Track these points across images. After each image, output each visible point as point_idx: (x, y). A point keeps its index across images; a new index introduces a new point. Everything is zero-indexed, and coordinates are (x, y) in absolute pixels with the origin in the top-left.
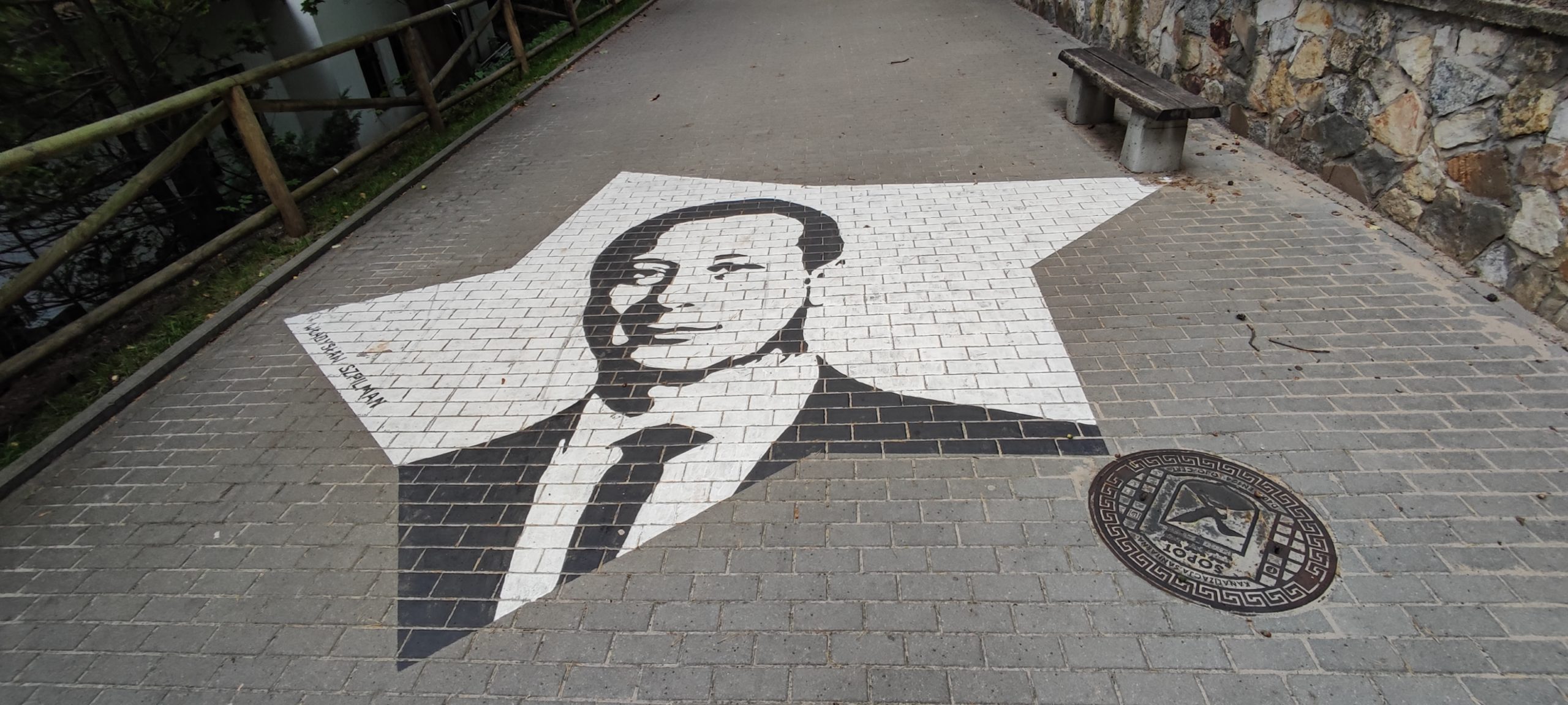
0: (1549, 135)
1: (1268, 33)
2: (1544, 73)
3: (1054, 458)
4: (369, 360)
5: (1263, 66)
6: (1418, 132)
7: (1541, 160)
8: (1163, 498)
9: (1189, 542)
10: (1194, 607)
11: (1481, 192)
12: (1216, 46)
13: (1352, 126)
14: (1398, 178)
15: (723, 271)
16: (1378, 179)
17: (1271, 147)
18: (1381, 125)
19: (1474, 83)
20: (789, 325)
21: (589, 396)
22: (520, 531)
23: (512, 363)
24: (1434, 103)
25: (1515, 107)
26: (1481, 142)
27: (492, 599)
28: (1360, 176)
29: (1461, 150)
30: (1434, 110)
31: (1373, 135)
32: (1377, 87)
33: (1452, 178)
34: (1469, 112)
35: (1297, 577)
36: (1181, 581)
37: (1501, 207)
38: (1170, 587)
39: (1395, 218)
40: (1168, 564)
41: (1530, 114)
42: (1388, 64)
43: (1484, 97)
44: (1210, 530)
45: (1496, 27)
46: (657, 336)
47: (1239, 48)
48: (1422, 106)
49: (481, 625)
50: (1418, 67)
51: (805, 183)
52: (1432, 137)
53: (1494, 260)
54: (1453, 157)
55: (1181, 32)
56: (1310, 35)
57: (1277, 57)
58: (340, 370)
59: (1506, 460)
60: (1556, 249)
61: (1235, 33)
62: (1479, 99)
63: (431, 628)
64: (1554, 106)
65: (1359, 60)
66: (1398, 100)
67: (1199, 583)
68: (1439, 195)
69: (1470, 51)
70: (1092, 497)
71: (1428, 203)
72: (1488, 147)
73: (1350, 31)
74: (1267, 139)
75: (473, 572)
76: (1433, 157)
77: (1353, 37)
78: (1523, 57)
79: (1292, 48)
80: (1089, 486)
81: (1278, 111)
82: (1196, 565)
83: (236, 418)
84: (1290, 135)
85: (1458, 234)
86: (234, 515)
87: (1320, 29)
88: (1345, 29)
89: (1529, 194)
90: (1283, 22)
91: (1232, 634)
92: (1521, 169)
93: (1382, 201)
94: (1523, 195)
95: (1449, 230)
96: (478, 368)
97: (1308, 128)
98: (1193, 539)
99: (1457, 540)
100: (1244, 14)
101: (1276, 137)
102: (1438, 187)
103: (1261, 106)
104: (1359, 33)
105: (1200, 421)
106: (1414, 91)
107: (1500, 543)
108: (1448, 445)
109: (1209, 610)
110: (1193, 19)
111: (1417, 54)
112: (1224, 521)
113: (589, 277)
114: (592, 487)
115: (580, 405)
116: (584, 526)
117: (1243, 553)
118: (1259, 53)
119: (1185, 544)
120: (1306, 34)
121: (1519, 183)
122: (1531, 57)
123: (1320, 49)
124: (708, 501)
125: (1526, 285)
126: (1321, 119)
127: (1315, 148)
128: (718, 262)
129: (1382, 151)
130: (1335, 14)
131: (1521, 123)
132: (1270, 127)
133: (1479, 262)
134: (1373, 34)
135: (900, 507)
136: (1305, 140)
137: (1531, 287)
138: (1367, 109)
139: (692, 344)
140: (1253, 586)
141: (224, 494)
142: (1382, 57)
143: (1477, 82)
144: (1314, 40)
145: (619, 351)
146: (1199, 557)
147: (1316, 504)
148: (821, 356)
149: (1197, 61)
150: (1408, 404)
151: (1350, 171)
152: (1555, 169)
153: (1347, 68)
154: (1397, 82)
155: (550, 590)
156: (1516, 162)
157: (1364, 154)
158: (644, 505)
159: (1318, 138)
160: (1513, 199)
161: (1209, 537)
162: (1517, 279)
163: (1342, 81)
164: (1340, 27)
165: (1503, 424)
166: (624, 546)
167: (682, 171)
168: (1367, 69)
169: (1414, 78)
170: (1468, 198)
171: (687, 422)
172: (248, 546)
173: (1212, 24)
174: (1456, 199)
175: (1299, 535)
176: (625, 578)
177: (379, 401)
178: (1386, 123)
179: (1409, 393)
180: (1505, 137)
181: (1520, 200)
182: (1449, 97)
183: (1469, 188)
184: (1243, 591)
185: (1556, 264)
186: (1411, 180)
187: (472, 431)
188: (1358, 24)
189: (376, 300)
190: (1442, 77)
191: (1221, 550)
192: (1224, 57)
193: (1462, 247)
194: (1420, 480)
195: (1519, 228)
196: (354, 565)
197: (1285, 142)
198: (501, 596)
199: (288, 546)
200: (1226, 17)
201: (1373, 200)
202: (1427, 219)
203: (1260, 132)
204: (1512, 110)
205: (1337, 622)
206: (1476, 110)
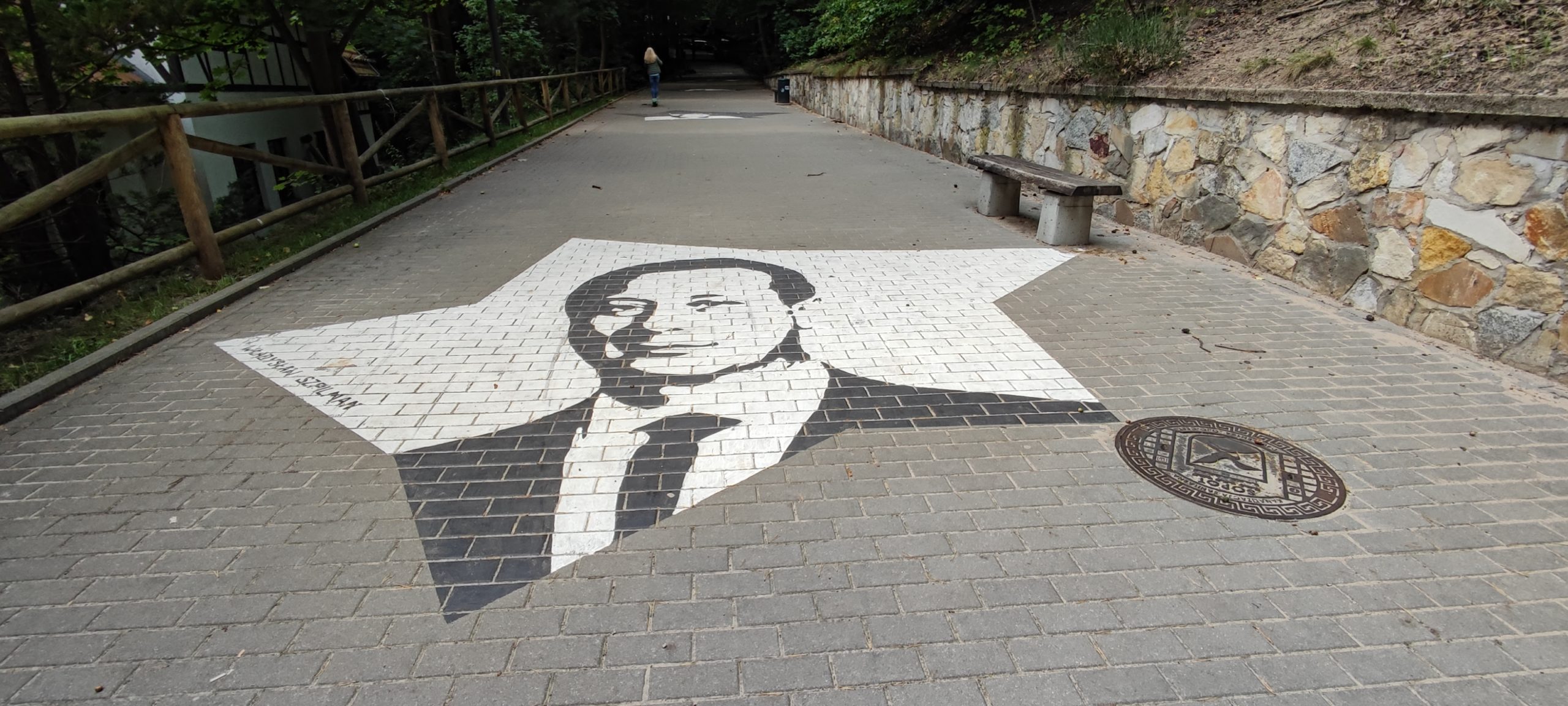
0: (1391, 186)
1: (1142, 140)
2: (1378, 140)
3: (1073, 425)
4: (331, 373)
5: (1140, 167)
6: (1282, 200)
7: (1387, 206)
8: (1180, 449)
9: (1217, 475)
10: (1244, 519)
11: (1342, 238)
12: (1097, 156)
13: (1225, 203)
14: (1271, 239)
15: (703, 306)
16: (1254, 242)
17: (1156, 231)
18: (1250, 198)
19: (1324, 155)
20: (786, 341)
21: (597, 394)
22: (557, 499)
23: (501, 373)
24: (1293, 175)
25: (1359, 169)
26: (1336, 200)
27: (543, 555)
28: (1238, 242)
29: (1320, 208)
30: (1293, 180)
31: (1244, 208)
32: (1243, 171)
33: (1317, 231)
34: (1323, 178)
35: (1316, 493)
36: (1224, 501)
37: (1361, 248)
38: (1215, 506)
39: (1273, 271)
40: (1207, 491)
41: (1373, 172)
42: (1248, 152)
43: (1334, 164)
44: (1230, 467)
45: (1335, 111)
46: (652, 351)
47: (1117, 155)
48: (1283, 179)
49: (538, 577)
50: (1275, 150)
51: (760, 249)
52: (1295, 202)
53: (1362, 291)
54: (1315, 215)
55: (1063, 149)
56: (1179, 137)
57: (1153, 158)
58: (298, 381)
59: (1435, 414)
60: (1413, 272)
61: (1113, 143)
62: (1329, 167)
63: (476, 584)
64: (1391, 164)
65: (1224, 151)
66: (1261, 178)
67: (1240, 503)
68: (1308, 247)
69: (1316, 132)
70: (1120, 449)
71: (1299, 254)
72: (1343, 203)
73: (1213, 130)
74: (1151, 225)
75: (512, 535)
76: (1299, 217)
77: (1216, 134)
78: (1359, 131)
79: (1165, 149)
80: (1114, 443)
81: (1158, 201)
82: (1231, 490)
83: (171, 422)
84: (1171, 218)
85: (1329, 275)
86: (190, 504)
87: (1187, 131)
88: (1208, 129)
89: (1383, 233)
90: (1154, 130)
91: (1286, 535)
92: (1374, 216)
93: (1259, 258)
94: (1379, 235)
95: (1322, 274)
96: (463, 376)
97: (1187, 211)
98: (1220, 473)
99: (1427, 464)
100: (1119, 127)
101: (1160, 222)
102: (1306, 240)
103: (1143, 198)
104: (1221, 131)
105: (1186, 397)
106: (1273, 168)
107: (1459, 464)
108: (1387, 406)
109: (1258, 520)
110: (1073, 136)
111: (1273, 140)
112: (1240, 461)
113: (564, 310)
114: (625, 464)
115: (589, 402)
116: (627, 493)
117: (1265, 481)
118: (1136, 156)
119: (1214, 478)
120: (1175, 136)
121: (1374, 226)
122: (1366, 130)
123: (1190, 147)
124: (755, 468)
125: (1394, 306)
126: (1197, 202)
127: (1195, 225)
128: (694, 300)
129: (1254, 219)
130: (1198, 119)
131: (1366, 180)
132: (1155, 214)
133: (1352, 295)
134: (1233, 130)
135: (947, 464)
136: (1185, 221)
137: (1399, 307)
138: (1236, 188)
139: (692, 357)
140: (1285, 502)
141: (174, 485)
142: (1242, 146)
143: (1326, 154)
144: (1183, 141)
145: (617, 362)
146: (1231, 486)
147: (1307, 446)
148: (826, 362)
149: (1080, 171)
150: (1341, 382)
151: (1228, 240)
152: (1400, 211)
153: (1215, 158)
154: (1259, 164)
155: (608, 544)
156: (1367, 211)
157: (1238, 225)
158: (687, 474)
159: (1197, 218)
160: (1371, 240)
161: (1232, 471)
162: (1386, 303)
163: (1211, 170)
164: (1204, 128)
165: (1420, 393)
166: (677, 505)
167: (635, 239)
168: (1232, 157)
169: (1273, 158)
170: (1333, 245)
171: (711, 411)
172: (218, 528)
173: (1091, 140)
174: (1323, 247)
175: (1303, 466)
176: (689, 530)
177: (354, 404)
178: (1254, 197)
179: (1338, 376)
180: (1356, 192)
181: (1377, 240)
182: (1304, 168)
183: (1332, 237)
184: (1279, 506)
185: (1414, 285)
186: (1283, 238)
187: (472, 424)
188: (1219, 125)
189: (325, 327)
190: (1296, 155)
191: (1247, 480)
192: (1105, 164)
193: (1335, 285)
194: (1379, 428)
195: (1379, 261)
196: (363, 536)
197: (1168, 224)
198: (553, 552)
199: (270, 525)
200: (1103, 132)
201: (1251, 259)
202: (1301, 268)
203: (1145, 220)
204: (1358, 172)
205: (1366, 522)
206: (1328, 176)
